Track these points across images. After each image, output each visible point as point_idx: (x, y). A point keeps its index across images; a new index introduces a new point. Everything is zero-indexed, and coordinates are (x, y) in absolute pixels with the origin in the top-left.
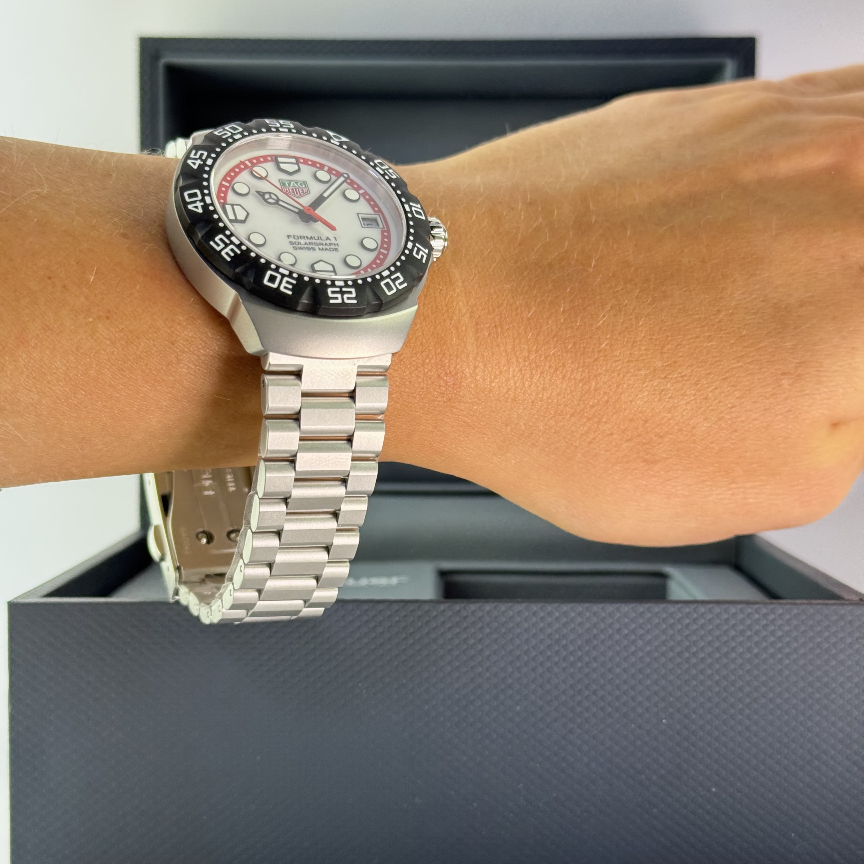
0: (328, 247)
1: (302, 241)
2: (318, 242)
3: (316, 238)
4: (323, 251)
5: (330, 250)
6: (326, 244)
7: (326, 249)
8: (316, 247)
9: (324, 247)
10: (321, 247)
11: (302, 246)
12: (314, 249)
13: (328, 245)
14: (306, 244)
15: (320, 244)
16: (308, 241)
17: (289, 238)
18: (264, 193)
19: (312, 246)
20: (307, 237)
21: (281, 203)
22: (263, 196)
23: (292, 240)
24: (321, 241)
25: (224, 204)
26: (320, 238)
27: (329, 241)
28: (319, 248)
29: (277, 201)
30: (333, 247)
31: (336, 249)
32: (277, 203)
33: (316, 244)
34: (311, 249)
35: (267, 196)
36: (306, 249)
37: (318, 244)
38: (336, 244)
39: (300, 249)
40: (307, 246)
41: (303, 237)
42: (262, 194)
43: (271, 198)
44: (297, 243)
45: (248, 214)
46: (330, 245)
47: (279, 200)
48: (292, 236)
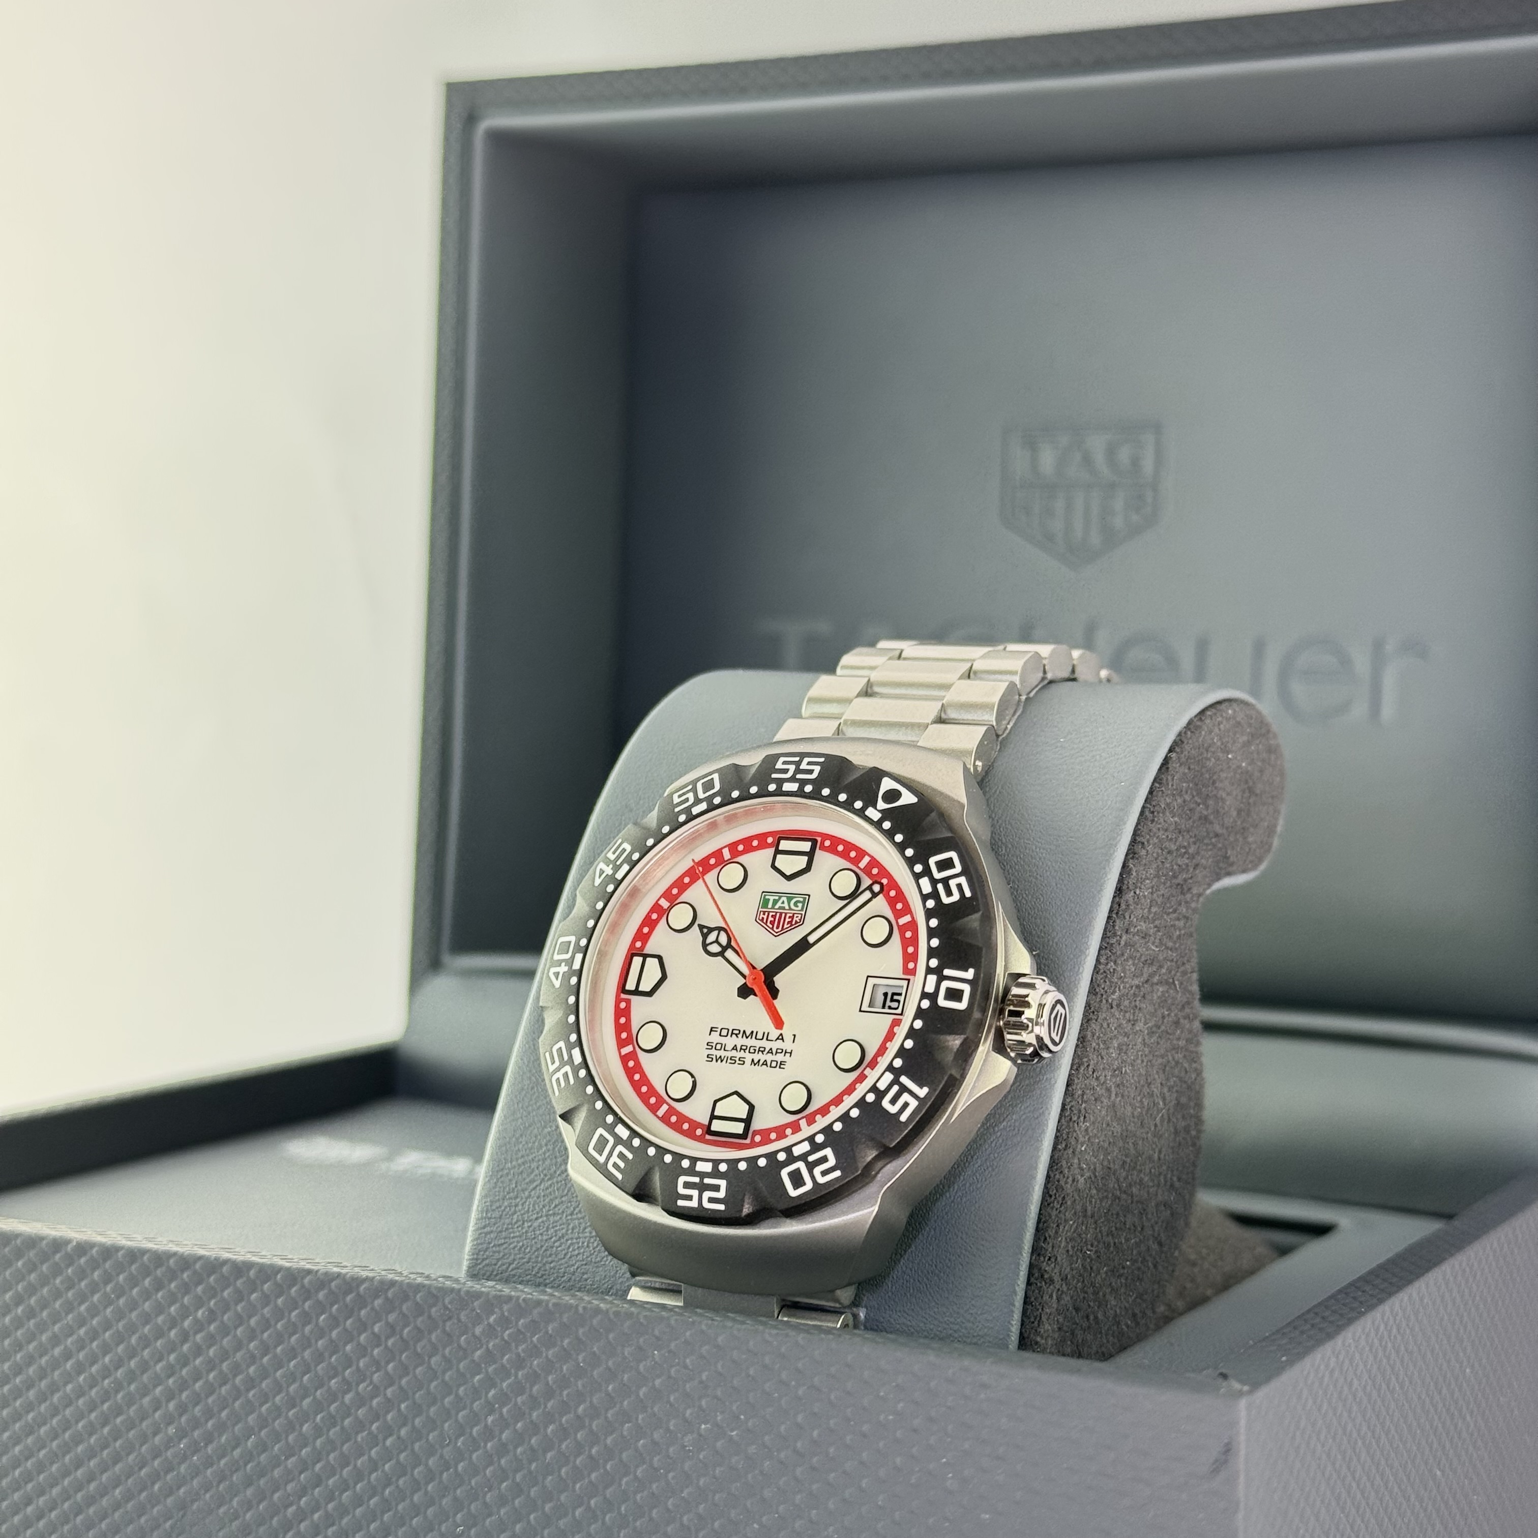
0: (769, 1058)
1: (730, 1042)
2: (758, 1044)
3: (760, 1036)
4: (757, 1066)
5: (771, 1067)
6: (770, 1051)
7: (765, 1063)
8: (748, 1057)
9: (762, 1057)
10: (756, 1057)
11: (722, 1053)
12: (742, 1061)
14: (735, 1048)
15: (761, 1050)
16: (740, 1041)
17: (710, 1034)
18: (711, 930)
19: (742, 1054)
20: (744, 1032)
21: (729, 954)
22: (705, 936)
23: (715, 1038)
24: (764, 1043)
25: (633, 955)
26: (766, 1037)
27: (779, 1044)
28: (753, 1060)
29: (724, 949)
30: (780, 1058)
31: (781, 1064)
32: (721, 954)
33: (752, 1051)
34: (738, 1062)
35: (712, 937)
36: (729, 1061)
37: (755, 1050)
38: (789, 1051)
39: (717, 1061)
40: (734, 1053)
41: (737, 1032)
42: (705, 931)
43: (717, 941)
44: (719, 1047)
45: (664, 977)
46: (777, 1052)
47: (729, 945)
48: (719, 1030)
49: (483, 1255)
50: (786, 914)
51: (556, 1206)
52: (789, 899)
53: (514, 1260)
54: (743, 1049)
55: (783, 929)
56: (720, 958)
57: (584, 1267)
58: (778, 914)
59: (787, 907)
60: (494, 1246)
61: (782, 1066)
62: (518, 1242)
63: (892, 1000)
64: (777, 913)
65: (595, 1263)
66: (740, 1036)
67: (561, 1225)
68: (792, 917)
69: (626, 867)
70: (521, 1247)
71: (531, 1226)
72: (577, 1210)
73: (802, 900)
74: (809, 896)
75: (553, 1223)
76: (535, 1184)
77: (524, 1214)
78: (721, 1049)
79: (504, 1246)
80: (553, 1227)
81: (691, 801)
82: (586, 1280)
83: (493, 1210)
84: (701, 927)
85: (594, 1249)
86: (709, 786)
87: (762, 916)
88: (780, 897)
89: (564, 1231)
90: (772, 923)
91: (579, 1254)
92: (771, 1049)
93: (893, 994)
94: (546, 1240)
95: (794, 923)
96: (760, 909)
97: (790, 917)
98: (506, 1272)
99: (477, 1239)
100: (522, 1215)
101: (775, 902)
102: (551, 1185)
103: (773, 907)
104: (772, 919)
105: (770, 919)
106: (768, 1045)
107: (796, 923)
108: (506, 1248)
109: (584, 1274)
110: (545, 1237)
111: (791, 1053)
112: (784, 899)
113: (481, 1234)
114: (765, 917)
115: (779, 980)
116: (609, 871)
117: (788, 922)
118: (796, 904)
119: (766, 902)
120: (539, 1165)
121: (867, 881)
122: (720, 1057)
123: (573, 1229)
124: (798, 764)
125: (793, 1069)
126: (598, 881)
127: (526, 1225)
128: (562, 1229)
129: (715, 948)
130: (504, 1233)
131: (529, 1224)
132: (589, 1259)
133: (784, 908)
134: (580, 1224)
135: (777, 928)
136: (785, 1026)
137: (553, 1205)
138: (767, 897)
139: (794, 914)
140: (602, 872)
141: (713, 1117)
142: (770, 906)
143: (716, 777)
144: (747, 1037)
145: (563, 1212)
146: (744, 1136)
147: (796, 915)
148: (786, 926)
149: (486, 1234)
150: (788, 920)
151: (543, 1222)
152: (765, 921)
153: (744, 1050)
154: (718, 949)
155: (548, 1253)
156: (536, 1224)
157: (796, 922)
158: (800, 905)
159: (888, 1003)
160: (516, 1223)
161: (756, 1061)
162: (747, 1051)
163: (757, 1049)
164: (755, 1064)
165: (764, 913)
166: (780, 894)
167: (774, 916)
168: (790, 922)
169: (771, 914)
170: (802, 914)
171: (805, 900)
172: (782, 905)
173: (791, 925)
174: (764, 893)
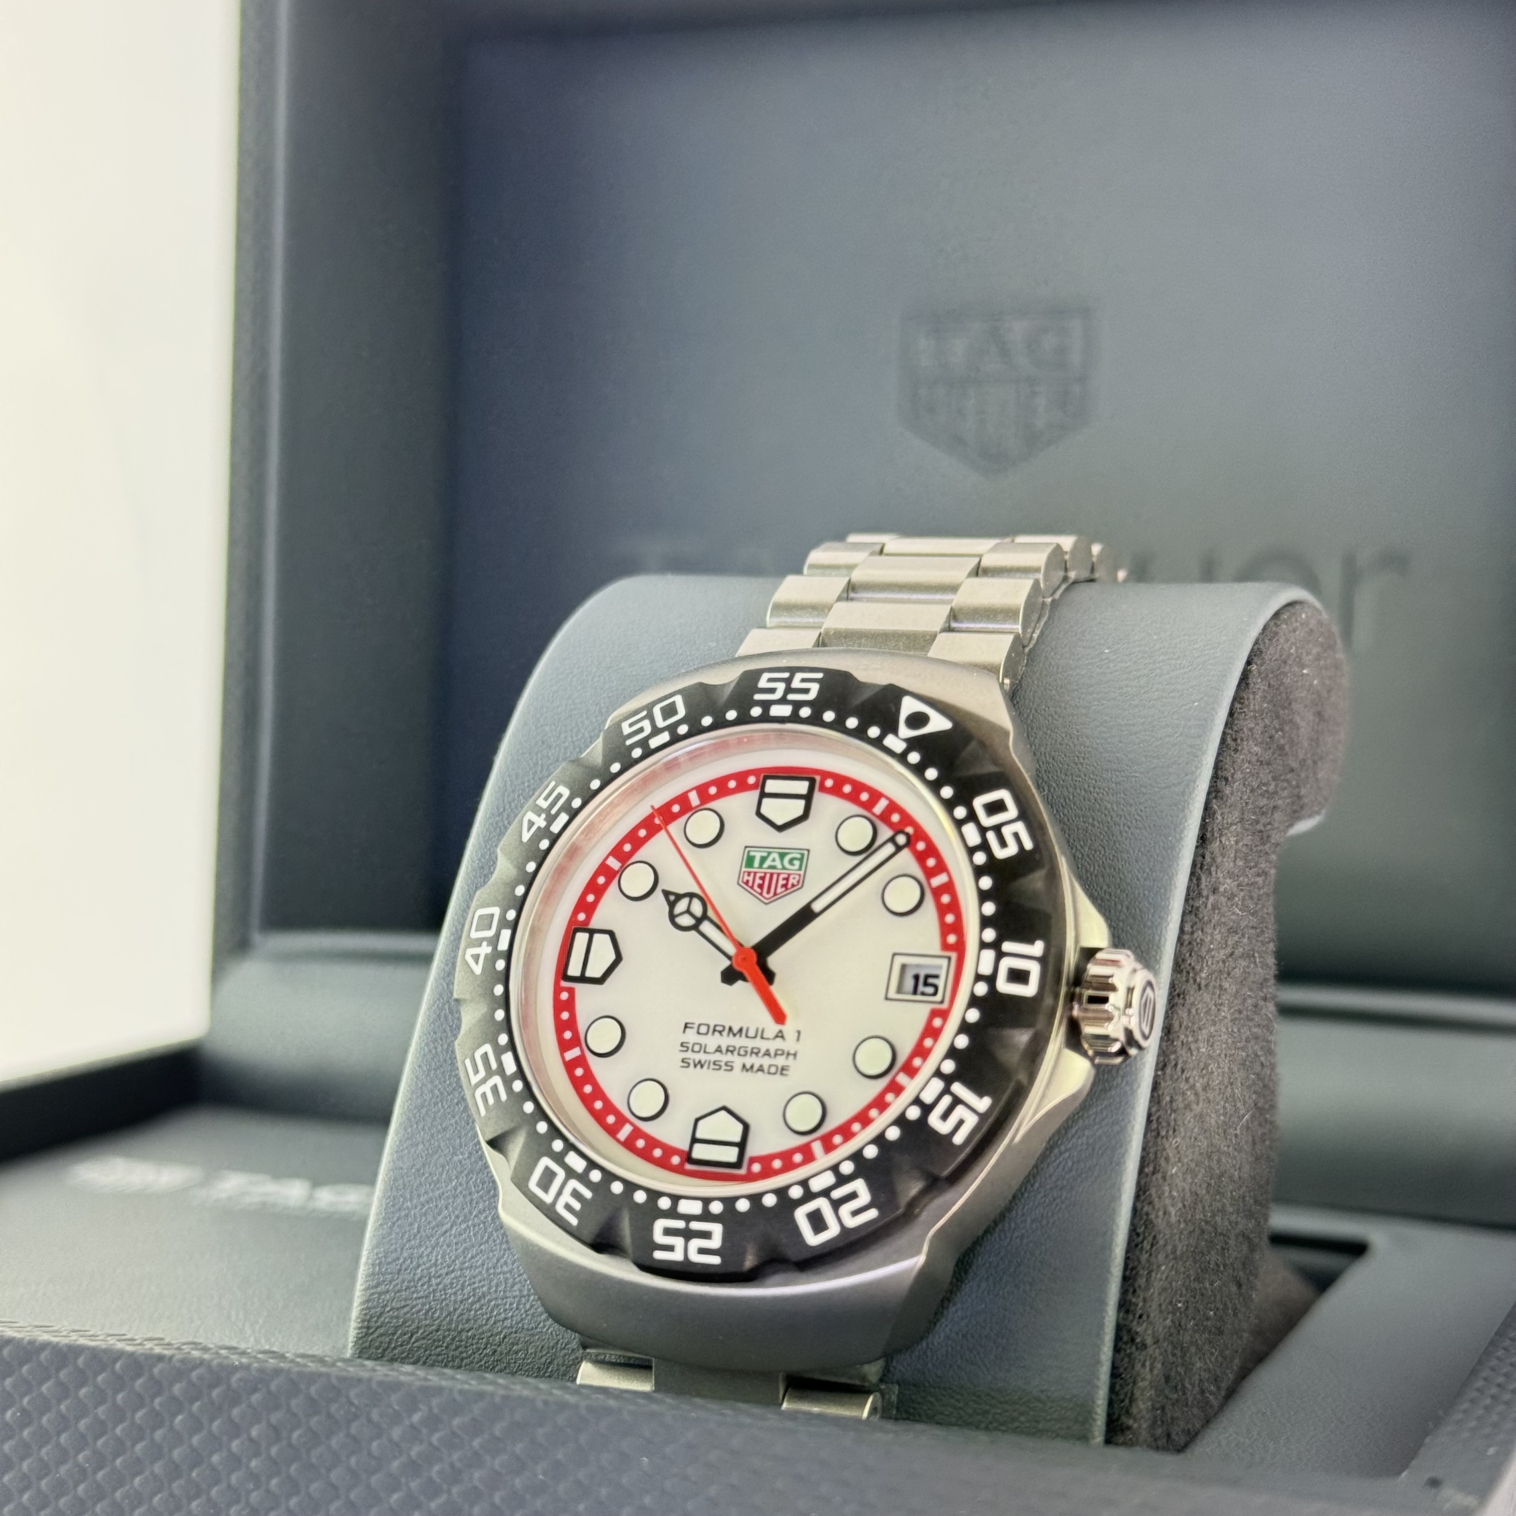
0: (766, 1062)
1: (712, 1041)
2: (750, 1044)
3: (752, 1033)
4: (749, 1073)
5: (769, 1073)
6: (767, 1053)
7: (761, 1069)
8: (738, 1061)
9: (757, 1061)
10: (749, 1061)
11: (702, 1057)
12: (730, 1067)
13: (769, 1055)
14: (719, 1050)
15: (755, 1052)
16: (726, 1041)
17: (684, 1032)
18: (679, 897)
19: (729, 1057)
20: (730, 1029)
21: (706, 927)
22: (672, 905)
23: (691, 1037)
24: (758, 1043)
25: (576, 931)
26: (760, 1034)
27: (778, 1044)
28: (744, 1066)
29: (699, 921)
30: (781, 1061)
31: (783, 1070)
32: (695, 927)
33: (742, 1052)
34: (724, 1067)
35: (681, 906)
36: (711, 1064)
37: (746, 1052)
38: (792, 1052)
39: (695, 1066)
40: (718, 1056)
41: (720, 1028)
42: (672, 899)
43: (688, 911)
44: (697, 1048)
45: (619, 959)
46: (776, 1055)
47: (705, 917)
48: (696, 1026)
49: (376, 1322)
50: (779, 875)
51: (473, 1257)
52: (782, 856)
53: (418, 1328)
54: (730, 1050)
55: (775, 894)
56: (693, 932)
57: (514, 1335)
58: (768, 877)
59: (780, 866)
60: (391, 1310)
61: (784, 1072)
62: (424, 1304)
63: (926, 984)
64: (765, 873)
65: (528, 1330)
66: (725, 1033)
67: (480, 1281)
68: (787, 879)
69: (564, 818)
70: (428, 1311)
71: (440, 1283)
72: (503, 1260)
73: (798, 855)
74: (808, 851)
75: (470, 1279)
76: (444, 1229)
77: (431, 1267)
78: (700, 1051)
79: (406, 1310)
80: (469, 1285)
81: (648, 730)
82: (517, 1353)
83: (389, 1263)
84: (666, 893)
85: (526, 1311)
86: (669, 711)
88: (769, 853)
89: (485, 1289)
90: (761, 886)
91: (506, 1319)
92: (768, 1050)
93: (927, 977)
94: (462, 1302)
95: (789, 886)
96: (744, 869)
97: (784, 879)
98: (408, 1343)
99: (368, 1301)
100: (428, 1269)
101: (763, 860)
102: (465, 1230)
103: (761, 866)
104: (761, 882)
105: (758, 881)
106: (763, 1045)
107: (793, 886)
108: (408, 1312)
109: (513, 1344)
110: (460, 1298)
111: (795, 1055)
112: (776, 856)
113: (372, 1294)
114: (751, 878)
115: (774, 961)
116: (541, 822)
117: (782, 887)
118: (791, 862)
119: (751, 859)
120: (449, 1204)
121: (885, 833)
122: (700, 1062)
123: (497, 1286)
124: (788, 681)
125: (798, 1077)
126: (526, 837)
127: (434, 1281)
128: (482, 1287)
129: (686, 921)
130: (403, 1293)
131: (439, 1280)
132: (520, 1325)
133: (774, 867)
134: (506, 1279)
135: (768, 892)
136: (789, 1021)
137: (470, 1255)
138: (752, 854)
139: (789, 875)
140: (531, 824)
141: (694, 1140)
142: (756, 863)
143: (679, 700)
144: (734, 1035)
145: (483, 1265)
146: (738, 1165)
147: (791, 877)
148: (779, 890)
149: (380, 1294)
150: (781, 882)
151: (456, 1278)
152: (750, 884)
153: (732, 1052)
154: (691, 922)
155: (465, 1317)
156: (447, 1281)
158: (797, 863)
159: (921, 988)
160: (420, 1279)
161: (748, 1066)
162: (736, 1053)
163: (749, 1050)
164: (747, 1070)
165: (749, 874)
166: (769, 850)
167: (763, 878)
168: (785, 886)
169: (758, 875)
170: (800, 875)
171: (803, 857)
172: (773, 864)
173: (787, 889)
174: (747, 849)
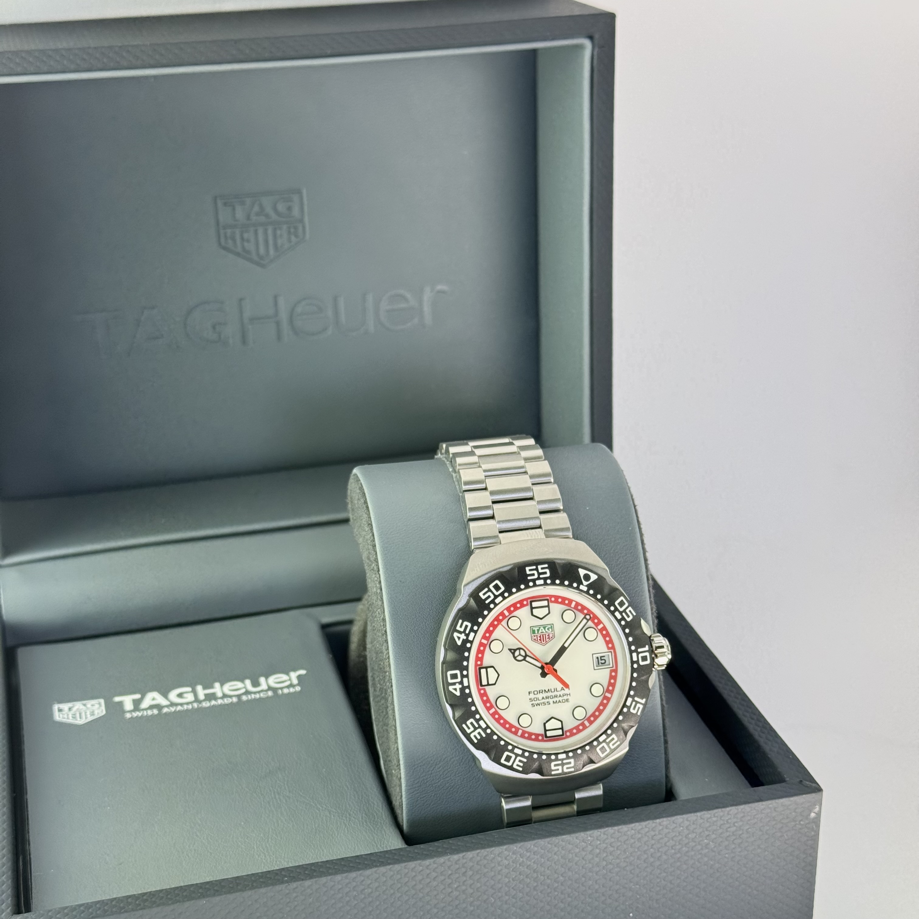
0: (561, 699)
1: (540, 696)
2: (553, 694)
3: (553, 690)
5: (563, 702)
7: (559, 702)
8: (551, 701)
9: (558, 699)
11: (539, 702)
12: (549, 703)
13: (561, 696)
14: (543, 698)
15: (556, 696)
16: (545, 695)
17: (529, 695)
18: (515, 650)
19: (547, 700)
21: (528, 659)
22: (513, 654)
23: (532, 696)
24: (556, 693)
25: (480, 669)
26: (556, 690)
27: (562, 692)
28: (554, 702)
29: (524, 657)
30: (565, 697)
31: (567, 700)
32: (524, 660)
33: (551, 697)
34: (547, 704)
35: (517, 653)
36: (543, 704)
37: (553, 697)
38: (568, 694)
39: (537, 705)
40: (543, 701)
41: (541, 691)
42: (513, 651)
43: (520, 655)
44: (535, 699)
45: (499, 675)
46: (563, 696)
47: (526, 655)
48: (533, 692)
50: (545, 635)
52: (544, 628)
55: (546, 642)
56: (524, 662)
59: (545, 632)
64: (540, 635)
66: (544, 692)
68: (549, 636)
73: (550, 627)
74: (553, 624)
78: (537, 700)
84: (510, 650)
87: (534, 638)
88: (540, 628)
90: (540, 640)
92: (560, 695)
95: (550, 638)
96: (532, 635)
97: (548, 636)
101: (538, 630)
103: (538, 633)
104: (540, 638)
105: (539, 638)
106: (558, 694)
111: (570, 694)
112: (542, 628)
114: (536, 638)
115: (557, 666)
116: (463, 637)
117: (548, 638)
118: (548, 629)
119: (534, 632)
124: (537, 569)
125: (573, 702)
126: (459, 643)
129: (520, 658)
133: (543, 632)
135: (544, 641)
138: (534, 629)
139: (549, 634)
140: (458, 637)
141: (546, 730)
142: (536, 632)
144: (547, 692)
146: (562, 735)
147: (550, 634)
148: (547, 640)
150: (547, 637)
152: (536, 640)
153: (548, 698)
154: (522, 658)
157: (551, 638)
158: (550, 629)
161: (555, 701)
162: (549, 698)
163: (554, 696)
164: (555, 703)
165: (535, 636)
166: (539, 626)
167: (540, 637)
168: (549, 638)
169: (538, 636)
170: (552, 633)
171: (552, 626)
172: (542, 631)
173: (550, 639)
174: (531, 628)
